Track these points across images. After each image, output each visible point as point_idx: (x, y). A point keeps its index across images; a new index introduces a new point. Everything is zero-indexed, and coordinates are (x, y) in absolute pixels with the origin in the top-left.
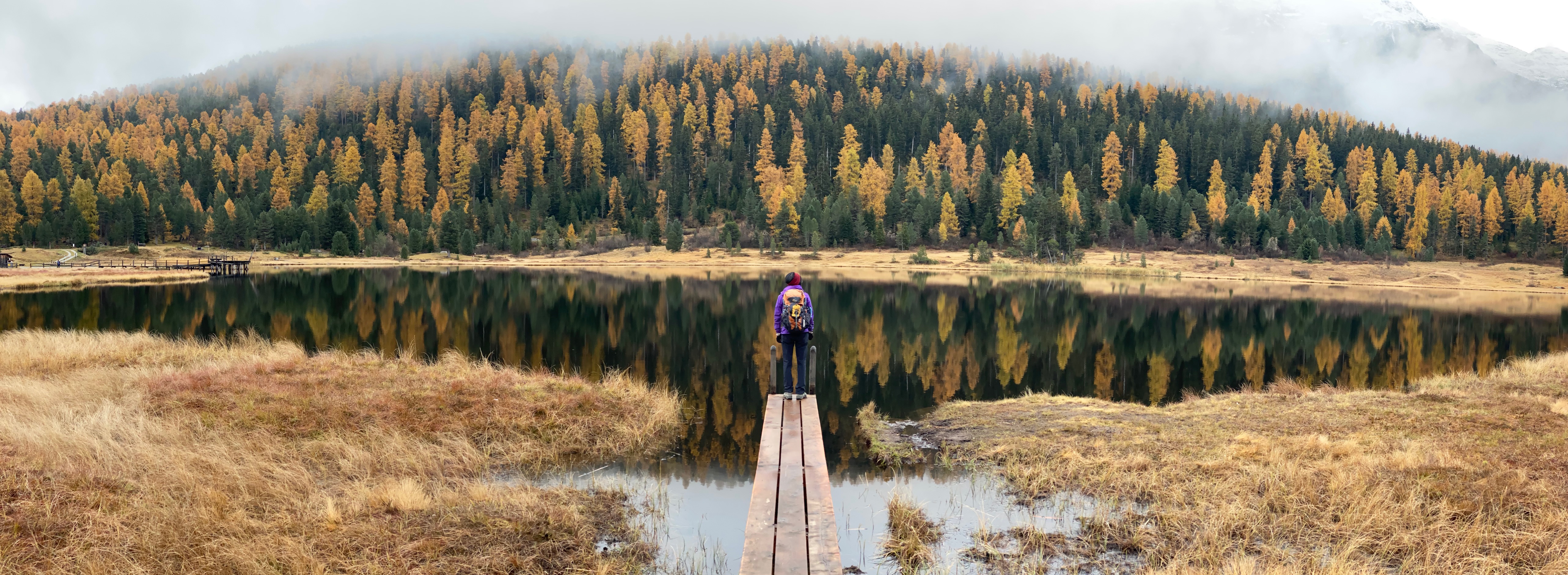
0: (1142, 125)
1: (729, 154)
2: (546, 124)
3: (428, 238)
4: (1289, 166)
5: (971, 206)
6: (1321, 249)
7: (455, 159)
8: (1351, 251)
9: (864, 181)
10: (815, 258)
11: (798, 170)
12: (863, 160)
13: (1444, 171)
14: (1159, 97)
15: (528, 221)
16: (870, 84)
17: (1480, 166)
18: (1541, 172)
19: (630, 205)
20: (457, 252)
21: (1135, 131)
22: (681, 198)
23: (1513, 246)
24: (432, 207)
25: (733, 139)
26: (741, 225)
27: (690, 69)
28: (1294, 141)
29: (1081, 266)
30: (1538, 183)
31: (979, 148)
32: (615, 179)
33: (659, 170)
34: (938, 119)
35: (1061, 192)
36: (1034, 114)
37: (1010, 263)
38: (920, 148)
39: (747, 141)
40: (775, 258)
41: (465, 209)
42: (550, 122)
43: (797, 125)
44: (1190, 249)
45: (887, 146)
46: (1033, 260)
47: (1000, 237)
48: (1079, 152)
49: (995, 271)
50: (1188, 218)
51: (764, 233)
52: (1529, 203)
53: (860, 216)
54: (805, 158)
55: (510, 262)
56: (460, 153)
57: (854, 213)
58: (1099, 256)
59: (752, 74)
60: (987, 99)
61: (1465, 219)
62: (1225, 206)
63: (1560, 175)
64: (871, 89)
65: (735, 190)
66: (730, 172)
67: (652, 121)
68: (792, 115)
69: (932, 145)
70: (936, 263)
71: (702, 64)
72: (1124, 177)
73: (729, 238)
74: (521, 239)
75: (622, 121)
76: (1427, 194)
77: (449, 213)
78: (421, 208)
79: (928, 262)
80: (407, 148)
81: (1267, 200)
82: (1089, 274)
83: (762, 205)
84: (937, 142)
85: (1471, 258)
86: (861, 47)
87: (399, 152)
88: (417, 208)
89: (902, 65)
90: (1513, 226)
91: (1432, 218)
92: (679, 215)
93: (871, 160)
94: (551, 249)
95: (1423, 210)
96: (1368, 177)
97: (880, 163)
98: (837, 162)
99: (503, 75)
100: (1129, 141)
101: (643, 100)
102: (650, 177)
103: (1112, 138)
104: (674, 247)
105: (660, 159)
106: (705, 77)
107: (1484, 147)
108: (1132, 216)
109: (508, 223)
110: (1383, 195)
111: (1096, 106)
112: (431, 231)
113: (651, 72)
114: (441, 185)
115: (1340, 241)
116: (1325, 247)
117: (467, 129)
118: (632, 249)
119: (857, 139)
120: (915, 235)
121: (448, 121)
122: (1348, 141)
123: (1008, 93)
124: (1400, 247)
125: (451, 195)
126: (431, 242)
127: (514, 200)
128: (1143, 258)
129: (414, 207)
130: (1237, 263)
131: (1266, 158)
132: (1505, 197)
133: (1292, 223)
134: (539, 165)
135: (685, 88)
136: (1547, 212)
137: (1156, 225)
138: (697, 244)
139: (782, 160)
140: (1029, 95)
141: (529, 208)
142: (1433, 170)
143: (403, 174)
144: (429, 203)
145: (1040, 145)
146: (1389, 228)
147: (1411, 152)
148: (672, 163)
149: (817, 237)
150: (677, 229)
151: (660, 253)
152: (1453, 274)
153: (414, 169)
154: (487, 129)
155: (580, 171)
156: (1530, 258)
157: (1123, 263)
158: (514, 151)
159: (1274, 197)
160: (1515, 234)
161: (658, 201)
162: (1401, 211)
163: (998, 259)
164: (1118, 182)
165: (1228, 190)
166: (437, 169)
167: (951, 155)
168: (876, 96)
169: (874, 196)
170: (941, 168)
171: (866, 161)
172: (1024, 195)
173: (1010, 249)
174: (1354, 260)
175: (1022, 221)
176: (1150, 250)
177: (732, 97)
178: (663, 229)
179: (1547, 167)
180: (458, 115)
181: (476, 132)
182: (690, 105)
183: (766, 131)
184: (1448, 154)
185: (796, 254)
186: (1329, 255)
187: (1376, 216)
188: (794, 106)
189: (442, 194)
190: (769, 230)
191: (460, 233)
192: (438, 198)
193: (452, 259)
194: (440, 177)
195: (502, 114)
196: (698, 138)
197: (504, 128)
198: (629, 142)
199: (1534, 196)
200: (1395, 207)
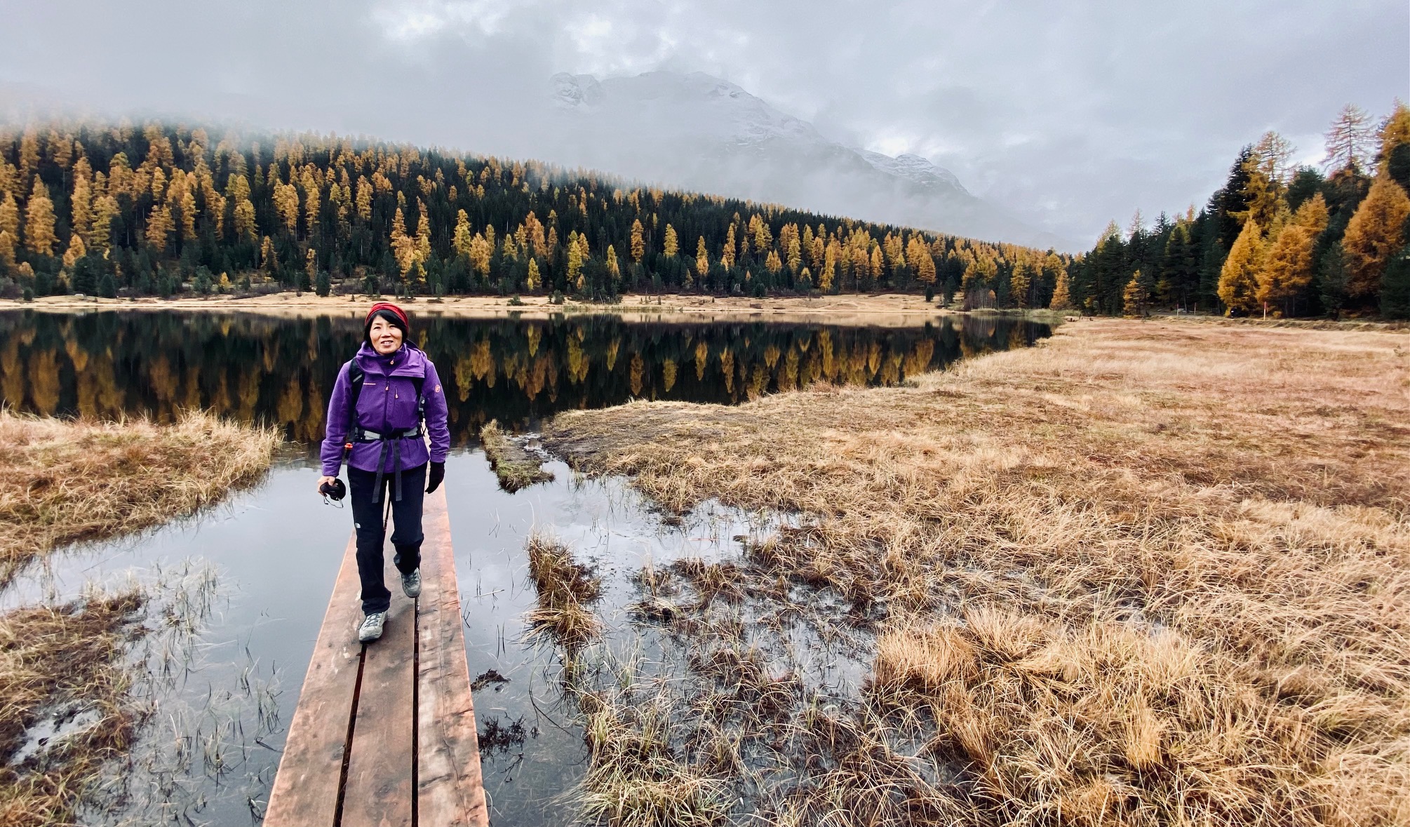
0: (655, 215)
1: (369, 225)
2: (196, 186)
3: (59, 282)
4: (745, 239)
5: (549, 267)
6: (767, 290)
7: (91, 209)
8: (785, 290)
9: (474, 249)
10: (440, 302)
11: (425, 240)
12: (473, 235)
13: (843, 237)
14: (664, 197)
15: (179, 269)
16: (476, 182)
17: (867, 232)
18: (907, 234)
19: (282, 259)
20: (96, 295)
21: (651, 218)
22: (329, 256)
23: (891, 283)
24: (64, 252)
25: (372, 214)
26: (380, 278)
27: (335, 158)
28: (748, 223)
29: (621, 305)
30: (905, 242)
31: (552, 229)
32: (267, 238)
33: (309, 234)
34: (524, 209)
35: (606, 258)
36: (587, 208)
37: (576, 304)
38: (512, 227)
39: (384, 217)
40: (408, 302)
41: (105, 257)
42: (200, 185)
43: (423, 207)
44: (686, 293)
45: (490, 226)
46: (590, 302)
47: (569, 287)
48: (616, 232)
49: (566, 309)
50: (685, 274)
51: (399, 284)
52: (901, 255)
53: (471, 273)
54: (429, 231)
55: (158, 304)
56: (97, 203)
57: (467, 271)
58: (631, 298)
59: (388, 167)
60: (556, 197)
61: (859, 267)
62: (707, 265)
63: (920, 236)
64: (476, 187)
65: (375, 252)
66: (371, 238)
67: (302, 194)
68: (419, 200)
69: (521, 226)
70: (526, 305)
71: (344, 155)
72: (645, 248)
73: (370, 287)
74: (170, 284)
75: (274, 192)
76: (833, 252)
77: (84, 258)
78: (50, 252)
79: (521, 304)
80: (32, 194)
81: (732, 260)
82: (626, 310)
83: (397, 264)
84: (524, 224)
85: (863, 292)
86: (469, 156)
87: (21, 197)
88: (45, 253)
89: (498, 171)
90: (890, 270)
91: (837, 267)
92: (327, 268)
93: (478, 234)
94: (204, 293)
95: (831, 262)
96: (794, 243)
97: (485, 237)
98: (454, 236)
99: (148, 138)
100: (647, 225)
101: (293, 177)
102: (301, 238)
103: (637, 223)
104: (323, 292)
105: (310, 224)
106: (349, 166)
107: (868, 221)
108: (650, 273)
109: (156, 270)
110: (805, 253)
111: (626, 201)
112: (63, 275)
113: (300, 157)
114: (76, 232)
115: (778, 284)
116: (769, 289)
117: (107, 184)
118: (284, 294)
119: (467, 220)
120: (512, 286)
121: (83, 173)
122: (781, 221)
123: (570, 193)
124: (817, 287)
125: (88, 242)
126: (63, 284)
127: (162, 250)
128: (659, 299)
129: (42, 251)
130: (716, 300)
131: (731, 233)
132: (884, 251)
133: (748, 274)
134: (190, 221)
135: (331, 172)
136: (913, 260)
137: (666, 279)
138: (342, 291)
139: (411, 231)
140: (584, 195)
141: (178, 258)
142: (836, 236)
143: (27, 219)
144: (60, 247)
145: (592, 228)
146: (809, 275)
147: (822, 226)
148: (321, 228)
149: (439, 287)
150: (325, 279)
151: (310, 298)
152: (852, 303)
153: (40, 214)
154: (129, 185)
155: (233, 228)
156: (902, 290)
157: (647, 302)
158: (161, 207)
159: (737, 258)
160: (891, 275)
161: (308, 257)
162: (817, 263)
163: (567, 302)
164: (641, 251)
165: (709, 255)
166: (70, 217)
167: (535, 233)
168: (481, 190)
169: (481, 259)
170: (528, 241)
171: (475, 235)
172: (583, 260)
173: (575, 295)
174: (788, 296)
175: (582, 277)
176: (663, 294)
177: (371, 183)
178: (313, 279)
179: (910, 231)
180: (95, 168)
181: (117, 187)
182: (335, 185)
183: (399, 210)
184: (845, 226)
185: (425, 299)
186: (773, 293)
187: (800, 268)
188: (421, 194)
189: (76, 240)
190: (403, 282)
191: (97, 278)
192: (71, 244)
193: (89, 301)
194: (74, 224)
195: (147, 173)
196: (343, 211)
197: (150, 186)
198: (281, 209)
199: (904, 250)
200: (812, 261)
